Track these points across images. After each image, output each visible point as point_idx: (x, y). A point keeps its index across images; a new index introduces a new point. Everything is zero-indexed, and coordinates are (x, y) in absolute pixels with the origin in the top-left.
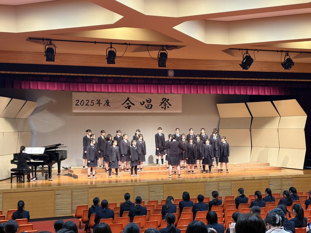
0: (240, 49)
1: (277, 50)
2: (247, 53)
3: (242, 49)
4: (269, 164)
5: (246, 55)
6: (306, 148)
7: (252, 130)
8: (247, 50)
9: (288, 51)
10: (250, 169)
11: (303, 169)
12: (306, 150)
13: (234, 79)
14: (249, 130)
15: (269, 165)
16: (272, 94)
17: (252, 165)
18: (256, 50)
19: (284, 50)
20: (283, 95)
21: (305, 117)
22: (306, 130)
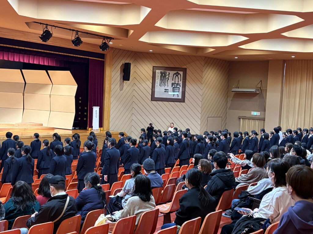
0: (41, 23)
1: (69, 28)
2: (46, 28)
3: (43, 24)
4: (42, 124)
5: (45, 29)
6: (75, 112)
7: (25, 94)
8: (47, 25)
9: (78, 31)
10: (30, 129)
11: (71, 129)
12: (75, 114)
13: (23, 48)
14: (22, 94)
15: (42, 126)
16: (50, 65)
17: (29, 125)
18: (54, 26)
19: (75, 30)
20: (58, 66)
21: (75, 87)
22: (77, 97)
